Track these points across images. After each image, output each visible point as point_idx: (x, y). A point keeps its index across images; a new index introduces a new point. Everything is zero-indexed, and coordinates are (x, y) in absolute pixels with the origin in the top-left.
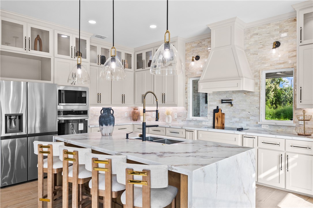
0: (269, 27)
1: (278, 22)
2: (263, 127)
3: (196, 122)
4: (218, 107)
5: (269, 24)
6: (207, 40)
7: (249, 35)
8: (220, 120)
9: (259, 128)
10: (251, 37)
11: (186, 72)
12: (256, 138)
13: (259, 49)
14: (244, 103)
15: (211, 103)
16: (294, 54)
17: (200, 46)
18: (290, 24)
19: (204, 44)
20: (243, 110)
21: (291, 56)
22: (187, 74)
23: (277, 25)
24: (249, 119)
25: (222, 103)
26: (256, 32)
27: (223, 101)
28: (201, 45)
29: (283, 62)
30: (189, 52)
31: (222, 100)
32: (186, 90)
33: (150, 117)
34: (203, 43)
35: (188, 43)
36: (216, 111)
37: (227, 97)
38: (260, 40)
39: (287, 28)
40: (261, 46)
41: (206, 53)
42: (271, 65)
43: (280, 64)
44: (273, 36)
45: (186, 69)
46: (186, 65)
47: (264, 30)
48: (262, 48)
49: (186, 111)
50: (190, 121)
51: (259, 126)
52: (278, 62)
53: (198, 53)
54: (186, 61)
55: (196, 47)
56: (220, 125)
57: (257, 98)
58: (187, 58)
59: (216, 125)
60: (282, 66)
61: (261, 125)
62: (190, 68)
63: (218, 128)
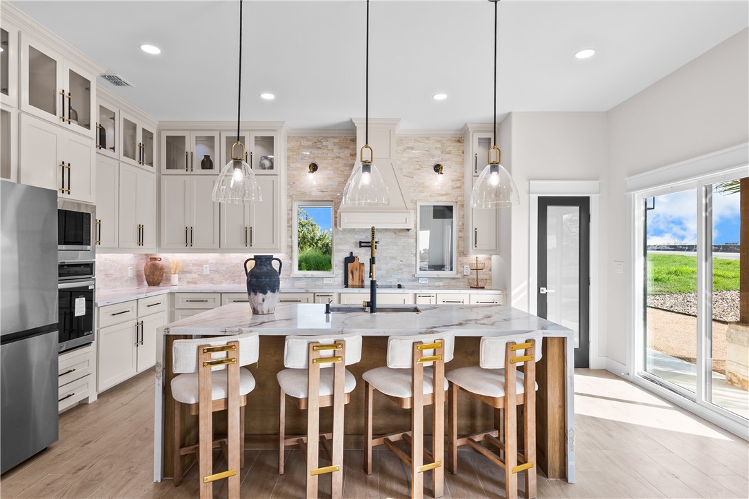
0: (427, 141)
1: (440, 139)
2: (421, 282)
3: (310, 280)
4: (352, 253)
5: (428, 138)
6: (333, 139)
7: (401, 148)
8: (356, 274)
9: (415, 283)
10: (404, 150)
11: (288, 190)
12: (435, 295)
13: (415, 171)
14: (394, 247)
15: (340, 247)
16: (458, 184)
17: (318, 148)
18: (454, 144)
19: (327, 146)
20: (393, 258)
21: (455, 186)
22: (291, 193)
23: (438, 141)
24: (401, 271)
25: (361, 246)
26: (410, 145)
27: (362, 244)
28: (320, 146)
29: (445, 193)
30: (295, 153)
31: (361, 242)
32: (288, 222)
33: (196, 276)
34: (324, 144)
35: (293, 137)
36: (350, 259)
37: (367, 237)
38: (415, 158)
39: (450, 149)
40: (418, 167)
41: (330, 161)
42: (431, 196)
43: (442, 195)
44: (433, 156)
45: (288, 184)
46: (288, 177)
47: (421, 145)
48: (419, 169)
49: (290, 262)
50: (298, 279)
51: (415, 281)
52: (440, 192)
53: (314, 158)
54: (288, 170)
55: (309, 147)
56: (356, 282)
57: (413, 241)
58: (291, 165)
59: (350, 282)
60: (444, 198)
61: (418, 279)
62: (297, 183)
63: (353, 287)
